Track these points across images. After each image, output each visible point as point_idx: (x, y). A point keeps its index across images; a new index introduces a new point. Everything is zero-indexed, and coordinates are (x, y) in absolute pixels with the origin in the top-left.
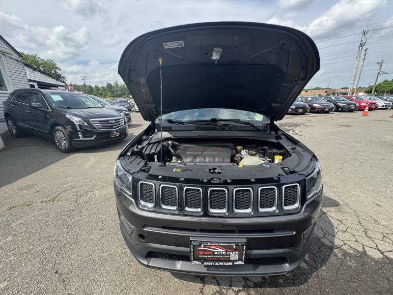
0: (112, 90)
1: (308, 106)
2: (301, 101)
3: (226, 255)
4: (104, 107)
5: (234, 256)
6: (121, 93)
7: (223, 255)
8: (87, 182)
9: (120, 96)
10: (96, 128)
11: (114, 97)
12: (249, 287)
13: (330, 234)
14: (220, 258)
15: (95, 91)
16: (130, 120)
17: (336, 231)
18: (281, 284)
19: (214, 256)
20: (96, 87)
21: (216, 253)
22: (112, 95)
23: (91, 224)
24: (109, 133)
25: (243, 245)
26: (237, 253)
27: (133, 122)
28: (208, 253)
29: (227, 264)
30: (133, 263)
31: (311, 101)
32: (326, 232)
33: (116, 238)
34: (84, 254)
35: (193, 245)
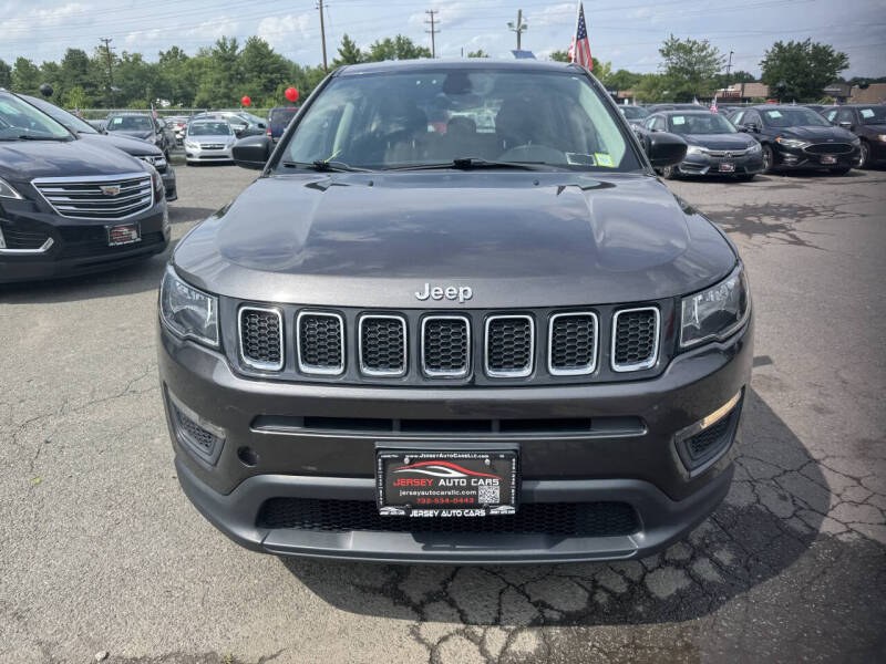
0: (86, 78)
1: (858, 142)
2: (832, 124)
3: (469, 487)
4: (77, 138)
5: (489, 491)
6: (122, 91)
7: (460, 488)
8: (40, 387)
9: (121, 102)
10: (53, 212)
11: (98, 105)
12: (549, 623)
13: (813, 510)
14: (452, 497)
15: (17, 81)
16: (171, 192)
17: (834, 500)
18: (641, 614)
19: (437, 493)
20: (22, 63)
21: (442, 482)
22: (90, 99)
23: (74, 495)
24: (100, 229)
25: (508, 458)
26: (496, 481)
27: (183, 200)
28: (422, 482)
29: (472, 514)
30: (215, 579)
31: (869, 121)
32: (802, 505)
33: (158, 526)
34: (65, 562)
35: (384, 460)
